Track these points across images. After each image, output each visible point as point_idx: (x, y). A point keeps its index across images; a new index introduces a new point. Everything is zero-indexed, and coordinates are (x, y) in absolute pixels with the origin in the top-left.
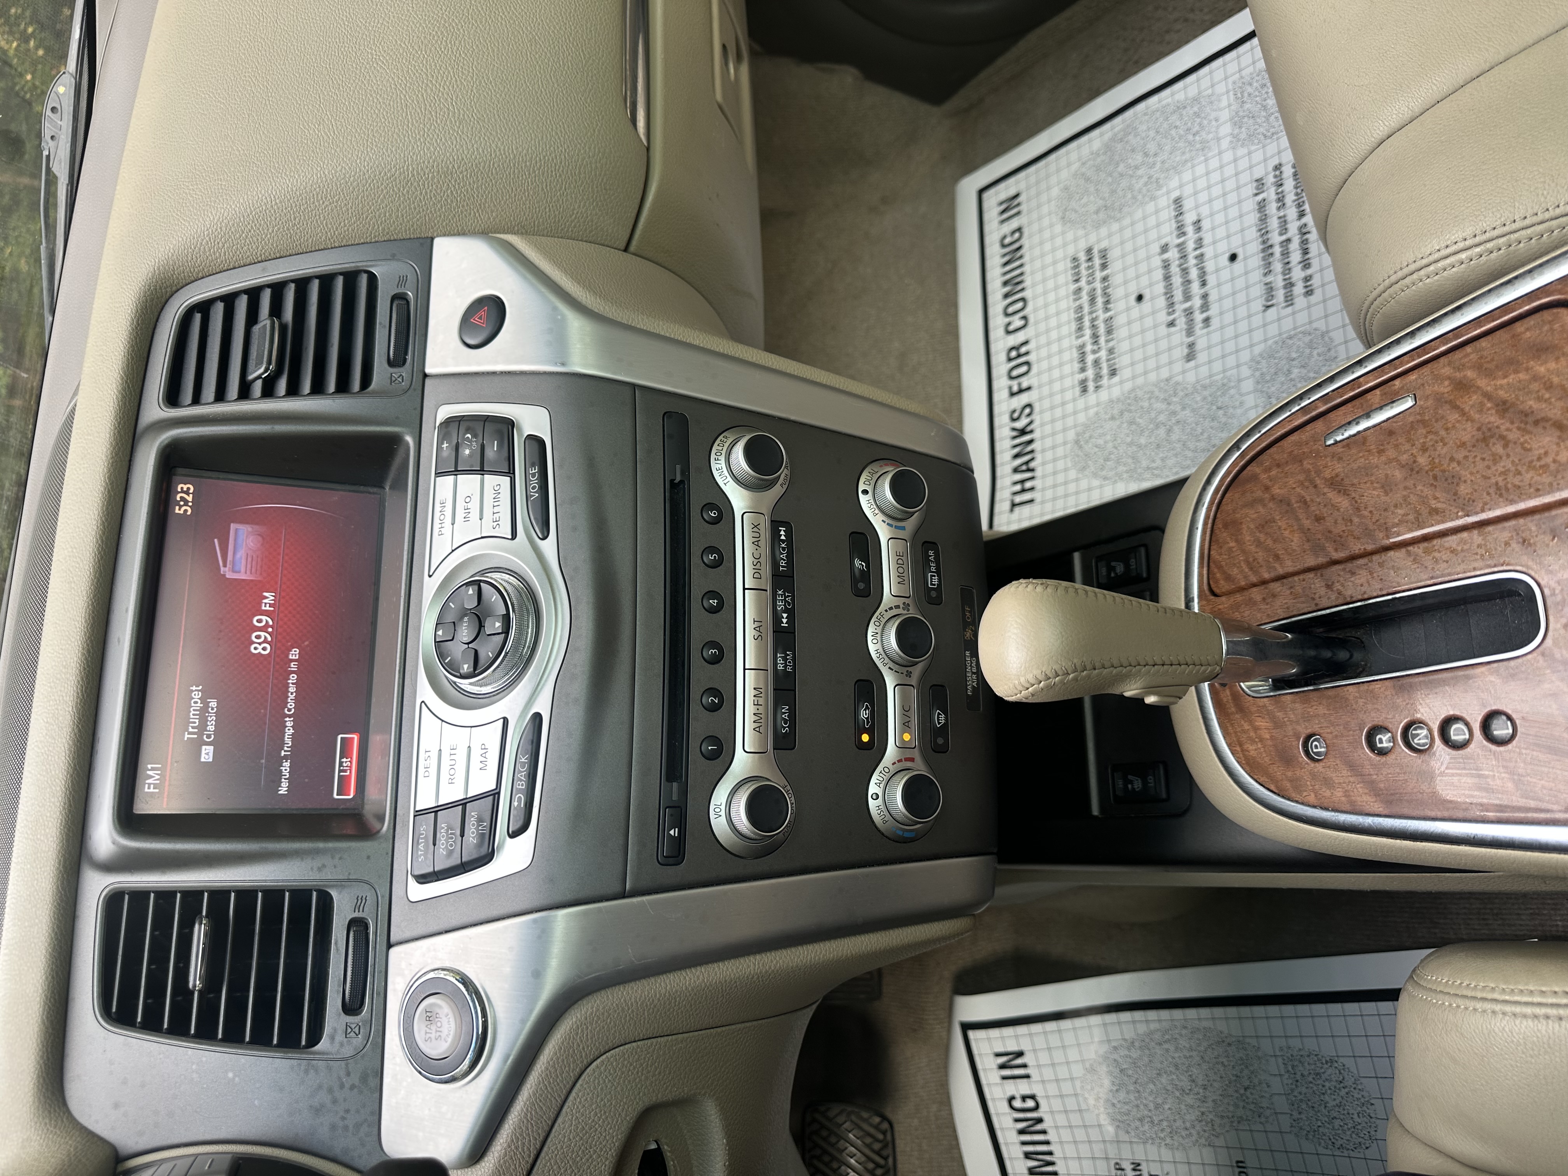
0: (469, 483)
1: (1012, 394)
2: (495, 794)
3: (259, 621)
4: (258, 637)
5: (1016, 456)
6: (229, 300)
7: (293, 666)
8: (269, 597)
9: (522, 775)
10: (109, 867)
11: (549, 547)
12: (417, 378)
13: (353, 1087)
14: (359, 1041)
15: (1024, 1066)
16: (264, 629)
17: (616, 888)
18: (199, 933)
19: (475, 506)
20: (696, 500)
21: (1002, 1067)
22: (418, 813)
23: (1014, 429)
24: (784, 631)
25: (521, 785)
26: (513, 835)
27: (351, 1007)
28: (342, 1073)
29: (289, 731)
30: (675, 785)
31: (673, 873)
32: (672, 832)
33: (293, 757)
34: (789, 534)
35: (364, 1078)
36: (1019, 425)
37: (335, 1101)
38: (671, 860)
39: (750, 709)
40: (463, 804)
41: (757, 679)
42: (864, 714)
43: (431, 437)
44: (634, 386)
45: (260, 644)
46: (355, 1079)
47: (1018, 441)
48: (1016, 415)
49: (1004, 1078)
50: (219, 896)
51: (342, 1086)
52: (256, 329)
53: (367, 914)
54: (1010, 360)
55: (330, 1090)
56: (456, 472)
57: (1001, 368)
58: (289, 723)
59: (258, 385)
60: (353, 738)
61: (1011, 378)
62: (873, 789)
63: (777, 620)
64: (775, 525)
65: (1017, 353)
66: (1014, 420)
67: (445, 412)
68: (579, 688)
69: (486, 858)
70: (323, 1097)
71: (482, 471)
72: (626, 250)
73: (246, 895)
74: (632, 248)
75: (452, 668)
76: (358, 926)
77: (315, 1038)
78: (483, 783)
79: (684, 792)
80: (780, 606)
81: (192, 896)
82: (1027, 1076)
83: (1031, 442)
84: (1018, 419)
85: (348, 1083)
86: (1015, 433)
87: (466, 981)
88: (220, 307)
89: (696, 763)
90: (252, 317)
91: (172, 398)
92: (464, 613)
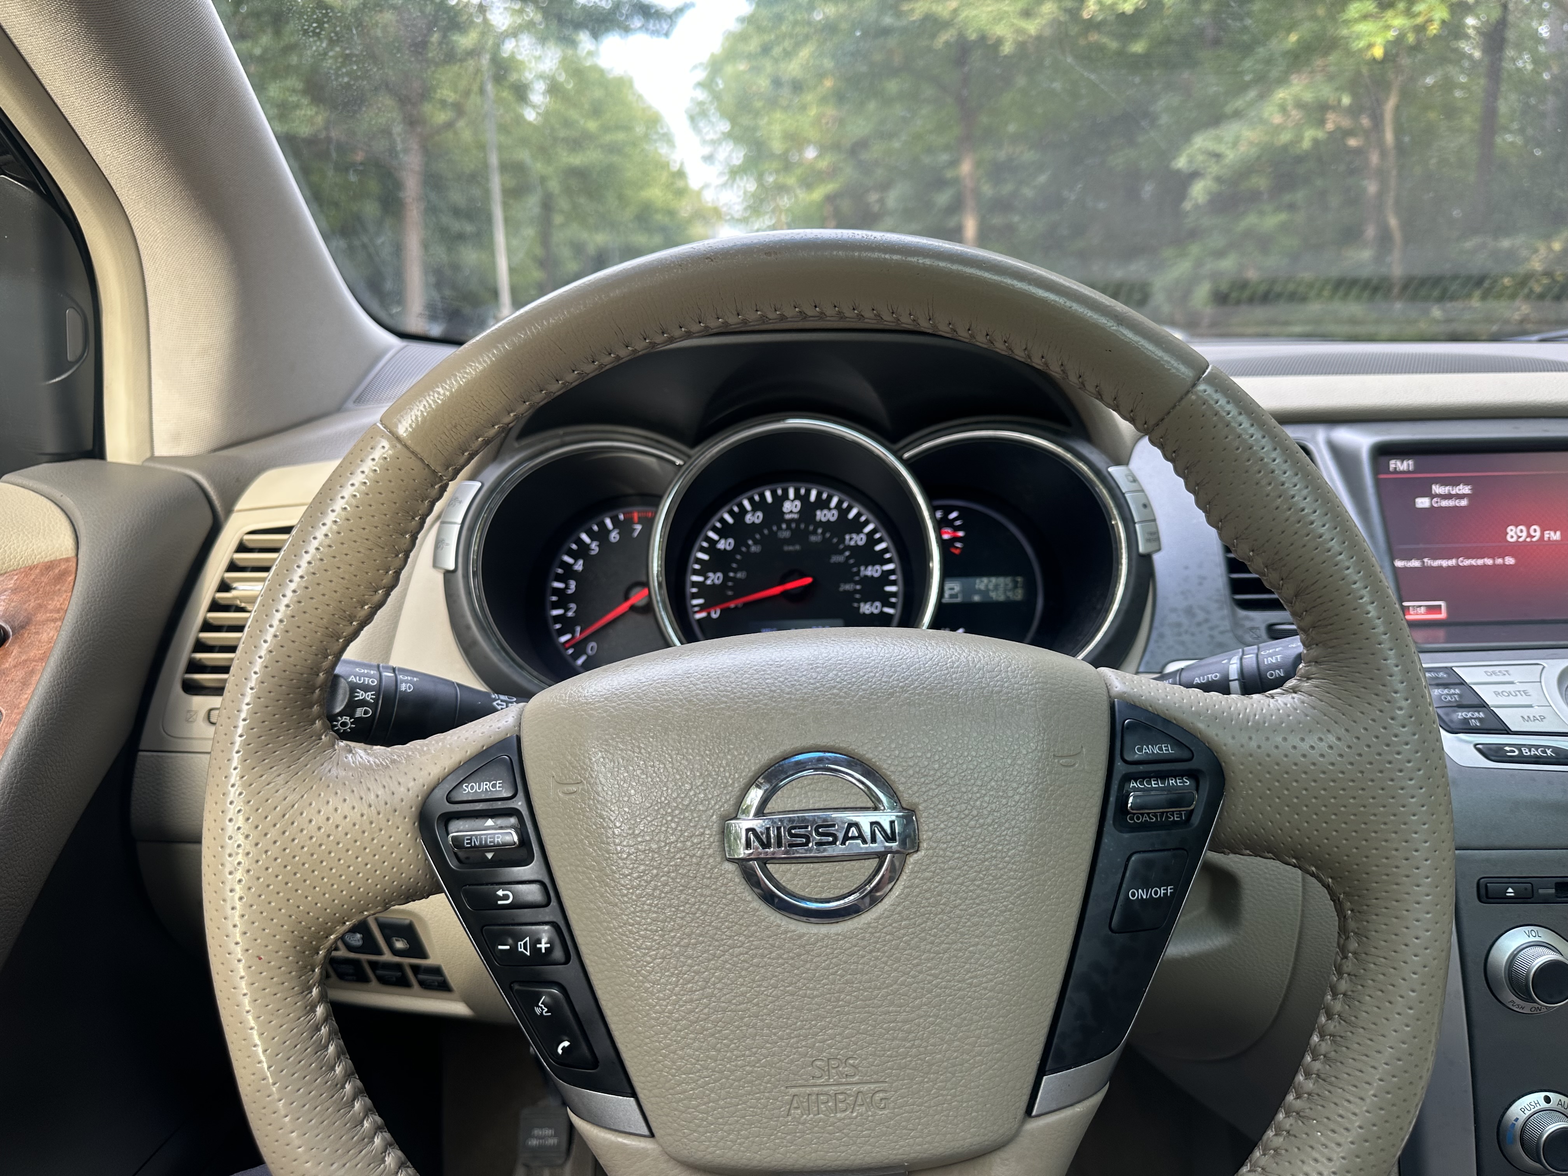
3: (1535, 531)
4: (1521, 531)
7: (1499, 561)
8: (1556, 536)
13: (1212, 637)
16: (1529, 535)
22: (1453, 670)
27: (1273, 631)
28: (1222, 629)
29: (1445, 563)
30: (1553, 891)
31: (1470, 894)
32: (1510, 890)
33: (1424, 569)
35: (1219, 645)
37: (1199, 624)
38: (1483, 891)
45: (1516, 533)
51: (1211, 629)
55: (1207, 621)
58: (1452, 562)
60: (1440, 613)
70: (1200, 615)
77: (1244, 605)
79: (1546, 900)
85: (1215, 633)
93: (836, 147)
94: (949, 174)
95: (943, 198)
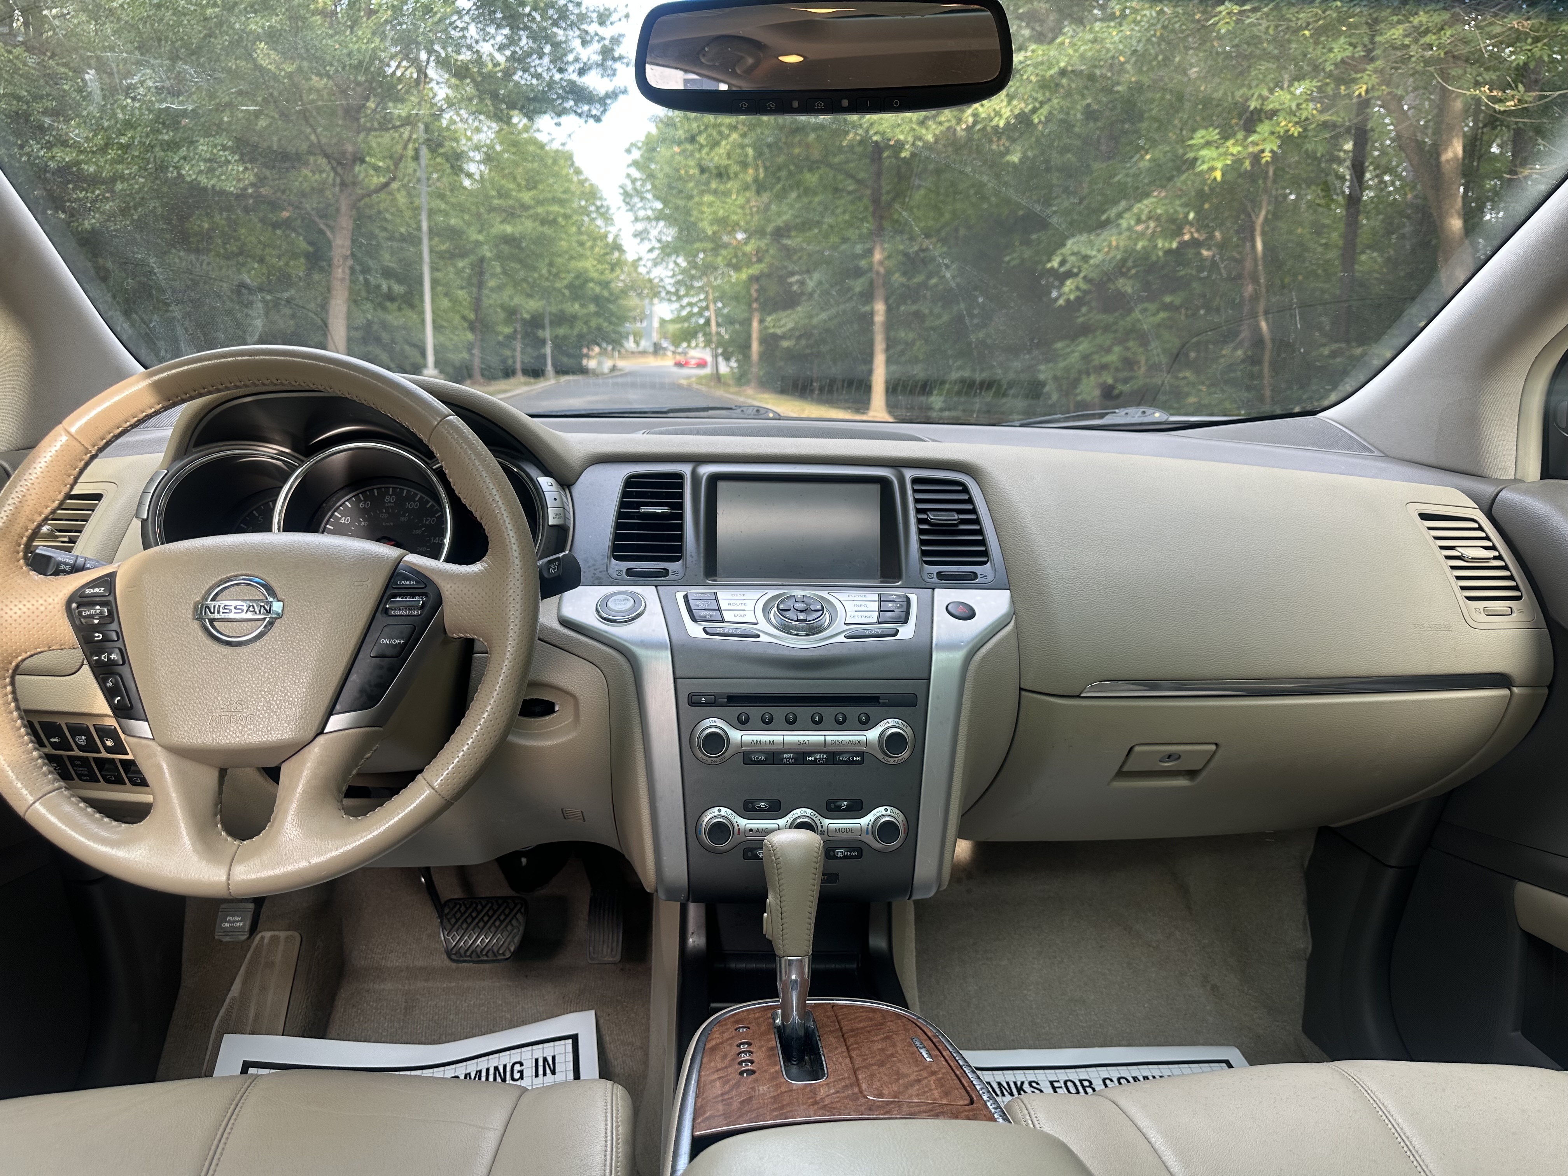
0: (875, 606)
1: (1052, 1083)
2: (723, 621)
5: (1000, 1084)
6: (970, 501)
9: (731, 631)
10: (694, 473)
11: (841, 638)
12: (932, 586)
13: (595, 574)
14: (614, 575)
15: (545, 1074)
17: (678, 675)
18: (665, 510)
19: (862, 608)
20: (871, 711)
21: (545, 1060)
22: (715, 594)
23: (1022, 1083)
24: (804, 758)
25: (726, 631)
26: (704, 629)
27: (630, 572)
28: (601, 570)
30: (726, 702)
31: (684, 701)
32: (703, 699)
34: (857, 762)
35: (598, 578)
36: (1026, 1087)
38: (690, 700)
39: (763, 738)
40: (719, 609)
41: (778, 744)
42: (762, 805)
43: (901, 592)
44: (929, 679)
46: (598, 575)
47: (1012, 1086)
48: (1034, 1085)
49: (537, 1061)
50: (681, 517)
51: (595, 569)
52: (955, 514)
53: (671, 576)
54: (1081, 1081)
55: (595, 565)
56: (880, 601)
57: (1074, 1075)
59: (925, 516)
61: (1065, 1082)
62: (723, 810)
63: (811, 754)
64: (862, 754)
65: (1087, 1086)
66: (1030, 1083)
67: (913, 598)
68: (771, 651)
69: (694, 619)
70: (591, 562)
71: (880, 611)
72: (1021, 689)
73: (680, 527)
74: (1023, 693)
75: (782, 602)
76: (666, 572)
77: (617, 558)
78: (728, 616)
79: (722, 705)
80: (818, 756)
81: (681, 506)
82: (537, 1076)
83: (1012, 1094)
84: (1031, 1086)
85: (597, 572)
86: (1019, 1084)
87: (639, 615)
88: (966, 497)
89: (736, 711)
90: (959, 512)
91: (916, 481)
92: (808, 605)
93: (760, 232)
94: (863, 263)
95: (858, 285)
